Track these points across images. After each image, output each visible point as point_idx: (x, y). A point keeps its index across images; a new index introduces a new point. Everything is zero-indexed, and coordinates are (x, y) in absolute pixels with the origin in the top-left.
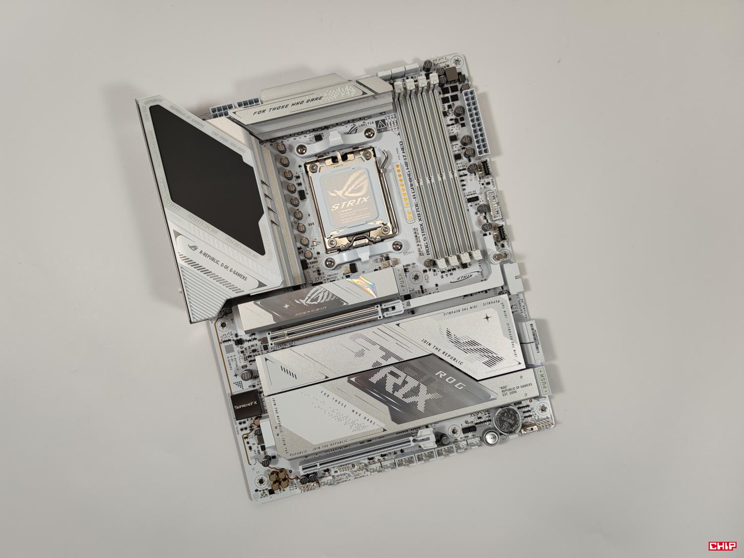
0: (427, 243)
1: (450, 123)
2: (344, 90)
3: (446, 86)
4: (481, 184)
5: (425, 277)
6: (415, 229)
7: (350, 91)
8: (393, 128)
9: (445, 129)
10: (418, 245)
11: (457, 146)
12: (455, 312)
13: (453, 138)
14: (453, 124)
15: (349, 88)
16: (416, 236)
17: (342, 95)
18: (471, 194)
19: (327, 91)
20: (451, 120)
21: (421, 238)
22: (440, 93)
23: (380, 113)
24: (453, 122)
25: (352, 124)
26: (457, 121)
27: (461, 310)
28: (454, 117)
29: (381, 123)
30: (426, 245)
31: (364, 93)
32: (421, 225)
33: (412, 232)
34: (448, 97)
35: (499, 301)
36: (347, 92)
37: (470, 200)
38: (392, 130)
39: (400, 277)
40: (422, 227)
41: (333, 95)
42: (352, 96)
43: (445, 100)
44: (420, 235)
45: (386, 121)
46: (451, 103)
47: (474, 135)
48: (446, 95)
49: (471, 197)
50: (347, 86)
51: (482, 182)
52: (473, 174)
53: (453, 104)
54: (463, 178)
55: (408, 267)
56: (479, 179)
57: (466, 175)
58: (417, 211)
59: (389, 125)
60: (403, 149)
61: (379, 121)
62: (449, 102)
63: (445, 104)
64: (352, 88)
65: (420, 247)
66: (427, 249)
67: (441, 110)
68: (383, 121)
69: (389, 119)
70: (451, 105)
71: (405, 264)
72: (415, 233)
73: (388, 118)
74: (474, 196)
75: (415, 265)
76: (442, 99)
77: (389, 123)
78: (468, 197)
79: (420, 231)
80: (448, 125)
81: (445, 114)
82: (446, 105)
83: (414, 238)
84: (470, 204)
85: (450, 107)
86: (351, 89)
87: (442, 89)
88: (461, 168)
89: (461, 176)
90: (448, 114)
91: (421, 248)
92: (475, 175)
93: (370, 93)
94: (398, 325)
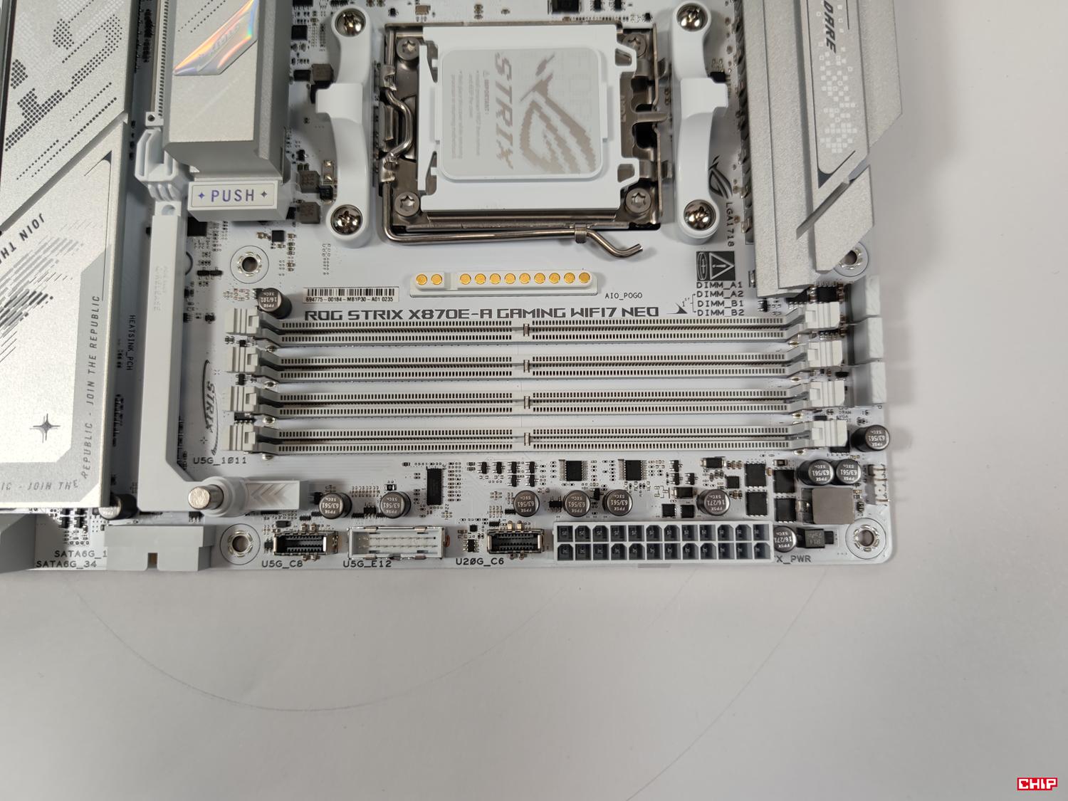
0: (341, 317)
1: (683, 473)
2: (845, 120)
3: (800, 485)
4: (475, 523)
5: (242, 291)
6: (391, 292)
7: (839, 135)
8: (703, 299)
9: (668, 457)
10: (341, 292)
11: (608, 475)
12: (93, 331)
13: (633, 470)
14: (677, 479)
15: (850, 136)
16: (368, 292)
17: (832, 112)
18: (451, 486)
19: (850, 69)
20: (692, 478)
21: (358, 306)
22: (782, 463)
23: (754, 272)
24: (684, 483)
25: (740, 184)
26: (685, 493)
27: (93, 352)
28: (700, 485)
29: (726, 265)
30: (336, 315)
31: (823, 178)
32: (397, 315)
33: (383, 284)
34: (764, 484)
35: (85, 475)
36: (838, 126)
37: (435, 476)
38: (699, 294)
39: (243, 195)
40: (392, 315)
41: (834, 83)
42: (821, 140)
43: (756, 473)
44: (369, 304)
45: (727, 284)
46: (744, 488)
47: (627, 524)
48: (770, 480)
49: (445, 482)
50: (855, 131)
51: (479, 528)
52: (511, 507)
53: (740, 495)
54: (507, 473)
55: (286, 250)
56: (492, 520)
57: (514, 482)
58: (442, 311)
59: (714, 290)
60: (634, 311)
61: (733, 262)
62: (748, 484)
63: (743, 470)
64: (845, 145)
65: (335, 295)
66: (324, 315)
67: (729, 456)
68: (730, 275)
69: (734, 294)
70: (738, 486)
71: (295, 240)
72: (379, 292)
73: (737, 290)
74: (445, 492)
75: (286, 271)
76: (763, 466)
77: (720, 290)
78: (445, 475)
79: (380, 305)
80: (676, 465)
81: (714, 463)
82: (741, 473)
83: (365, 285)
84: (424, 475)
85: (733, 482)
86: (845, 141)
87: (792, 471)
88: (538, 474)
89: (514, 466)
90: (712, 471)
91: (330, 299)
92: (508, 512)
93: (820, 195)
94: (108, 157)
